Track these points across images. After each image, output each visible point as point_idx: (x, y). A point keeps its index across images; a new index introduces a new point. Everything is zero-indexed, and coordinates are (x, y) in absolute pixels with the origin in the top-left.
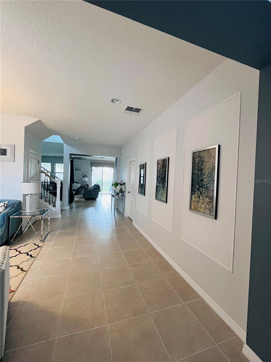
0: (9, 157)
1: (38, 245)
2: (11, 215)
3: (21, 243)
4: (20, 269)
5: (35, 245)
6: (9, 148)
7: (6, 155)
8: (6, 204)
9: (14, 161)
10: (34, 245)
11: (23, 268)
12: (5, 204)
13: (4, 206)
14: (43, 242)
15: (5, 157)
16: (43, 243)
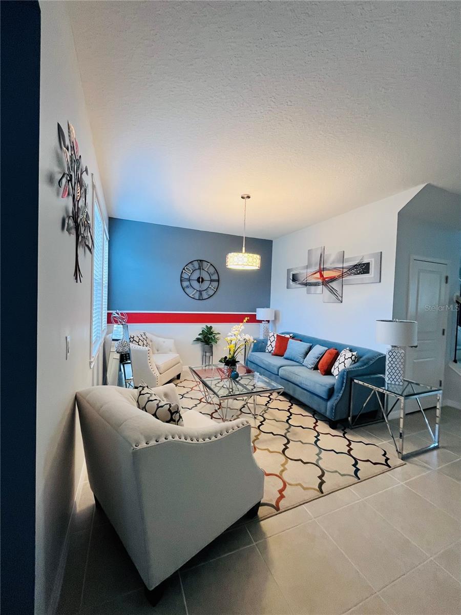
0: (373, 276)
1: (387, 459)
2: (357, 376)
3: (369, 436)
4: (320, 481)
5: (384, 455)
6: (373, 260)
7: (369, 273)
8: (354, 357)
9: (380, 282)
10: (383, 453)
11: (325, 482)
12: (353, 355)
13: (351, 358)
14: (402, 459)
15: (368, 276)
16: (402, 462)
